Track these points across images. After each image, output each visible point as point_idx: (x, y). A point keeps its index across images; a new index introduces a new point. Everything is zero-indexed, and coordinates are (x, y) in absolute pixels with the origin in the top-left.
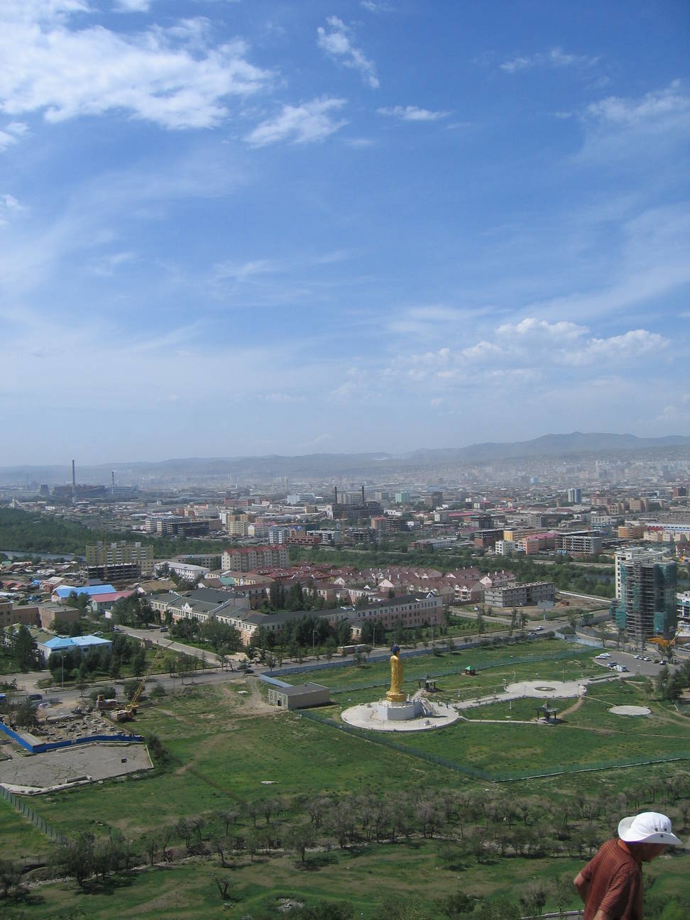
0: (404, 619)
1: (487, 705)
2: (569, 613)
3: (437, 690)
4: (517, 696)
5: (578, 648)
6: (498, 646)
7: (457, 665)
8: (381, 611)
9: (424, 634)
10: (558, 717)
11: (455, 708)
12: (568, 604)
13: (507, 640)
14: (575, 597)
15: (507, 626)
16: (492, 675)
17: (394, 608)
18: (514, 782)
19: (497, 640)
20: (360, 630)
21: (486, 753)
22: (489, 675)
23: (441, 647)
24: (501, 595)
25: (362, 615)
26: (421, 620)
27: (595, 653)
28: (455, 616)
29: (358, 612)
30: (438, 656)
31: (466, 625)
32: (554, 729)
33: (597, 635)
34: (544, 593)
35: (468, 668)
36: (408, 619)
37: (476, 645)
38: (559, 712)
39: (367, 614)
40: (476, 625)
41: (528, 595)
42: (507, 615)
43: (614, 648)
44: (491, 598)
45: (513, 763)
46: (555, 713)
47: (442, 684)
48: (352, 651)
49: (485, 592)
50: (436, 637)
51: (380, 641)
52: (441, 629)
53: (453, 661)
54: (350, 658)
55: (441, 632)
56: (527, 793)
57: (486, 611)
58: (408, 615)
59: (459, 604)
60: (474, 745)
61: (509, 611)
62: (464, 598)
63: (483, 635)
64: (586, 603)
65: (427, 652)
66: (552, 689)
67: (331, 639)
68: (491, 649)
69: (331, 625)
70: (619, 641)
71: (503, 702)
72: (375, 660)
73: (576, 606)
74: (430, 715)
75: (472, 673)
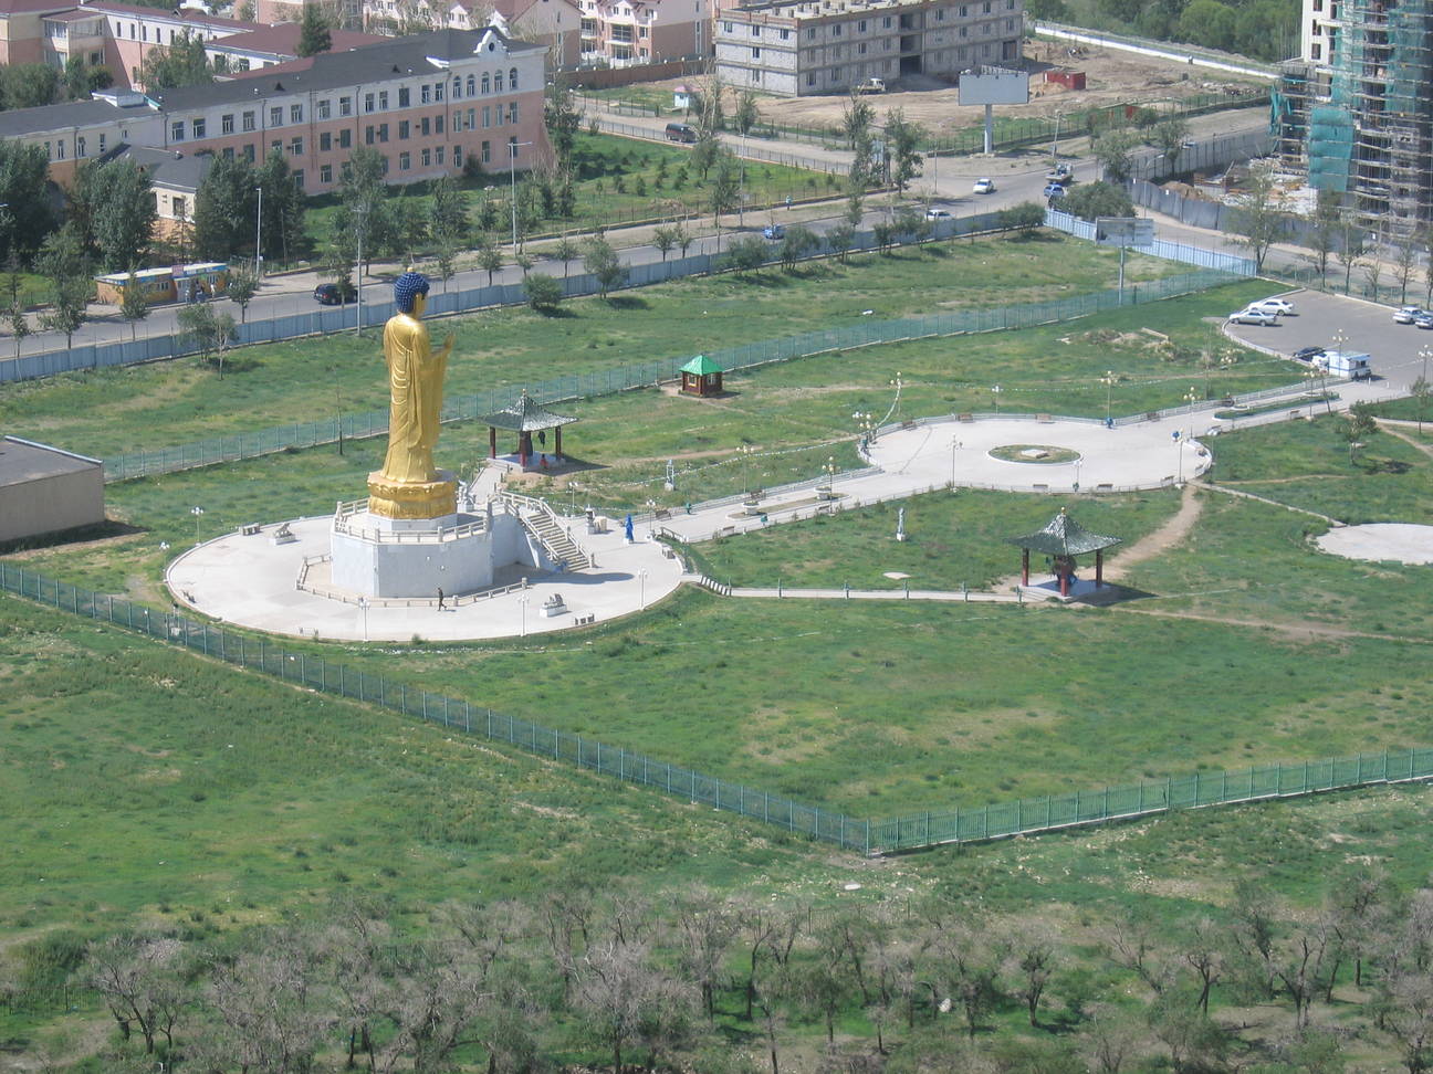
0: (383, 148)
1: (797, 525)
2: (1091, 123)
3: (569, 464)
4: (921, 485)
5: (1147, 278)
6: (801, 267)
7: (639, 352)
8: (277, 111)
9: (474, 214)
10: (1112, 572)
11: (663, 538)
12: (1079, 82)
13: (840, 242)
14: (1105, 54)
15: (830, 180)
16: (797, 394)
17: (334, 97)
18: (961, 851)
19: (799, 245)
20: (191, 198)
21: (824, 731)
22: (783, 395)
23: (556, 271)
24: (792, 41)
25: (189, 130)
26: (449, 154)
27: (1224, 296)
28: (593, 133)
29: (175, 117)
30: (549, 312)
31: (650, 175)
32: (1097, 627)
33: (1222, 218)
34: (976, 33)
35: (695, 366)
36: (391, 148)
37: (707, 266)
38: (1113, 551)
39: (214, 129)
40: (693, 176)
41: (906, 43)
42: (828, 134)
43: (1302, 275)
44: (744, 55)
45: (948, 770)
46: (1099, 558)
47: (585, 435)
48: (167, 292)
49: (719, 31)
50: (529, 227)
51: (286, 249)
52: (547, 194)
53: (618, 335)
54: (164, 324)
55: (548, 205)
56: (1023, 895)
57: (730, 112)
58: (394, 130)
59: (601, 81)
60: (769, 699)
61: (834, 112)
62: (622, 54)
63: (732, 220)
64: (1160, 81)
65: (501, 296)
66: (1067, 457)
67: (62, 242)
68: (774, 282)
69: (56, 176)
70: (1326, 249)
71: (861, 511)
72: (275, 335)
73: (1113, 93)
74: (562, 571)
75: (711, 387)
